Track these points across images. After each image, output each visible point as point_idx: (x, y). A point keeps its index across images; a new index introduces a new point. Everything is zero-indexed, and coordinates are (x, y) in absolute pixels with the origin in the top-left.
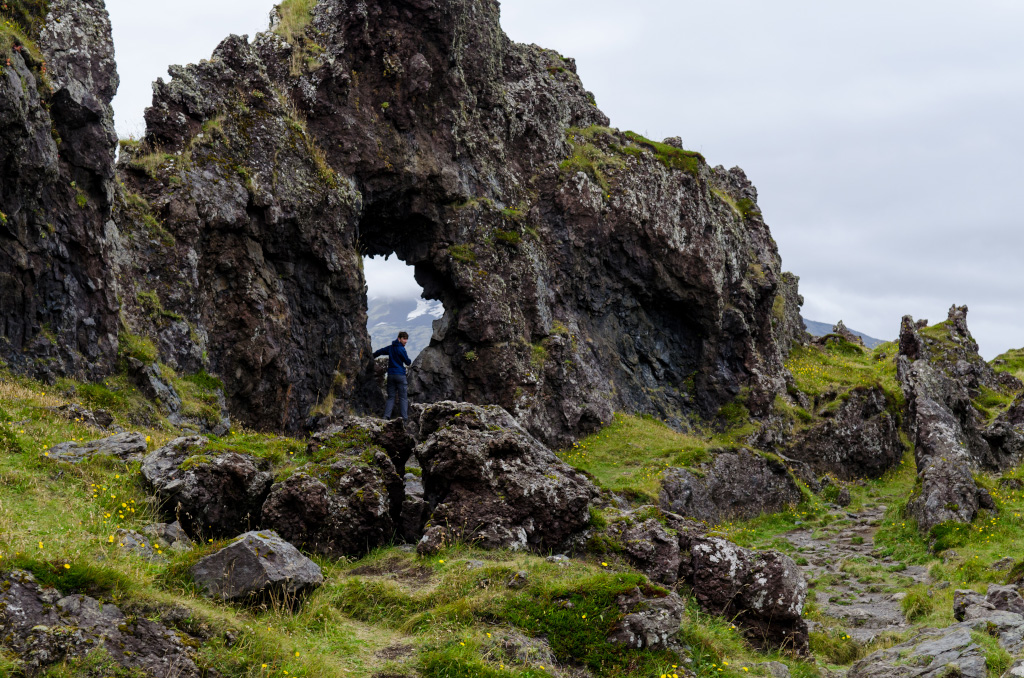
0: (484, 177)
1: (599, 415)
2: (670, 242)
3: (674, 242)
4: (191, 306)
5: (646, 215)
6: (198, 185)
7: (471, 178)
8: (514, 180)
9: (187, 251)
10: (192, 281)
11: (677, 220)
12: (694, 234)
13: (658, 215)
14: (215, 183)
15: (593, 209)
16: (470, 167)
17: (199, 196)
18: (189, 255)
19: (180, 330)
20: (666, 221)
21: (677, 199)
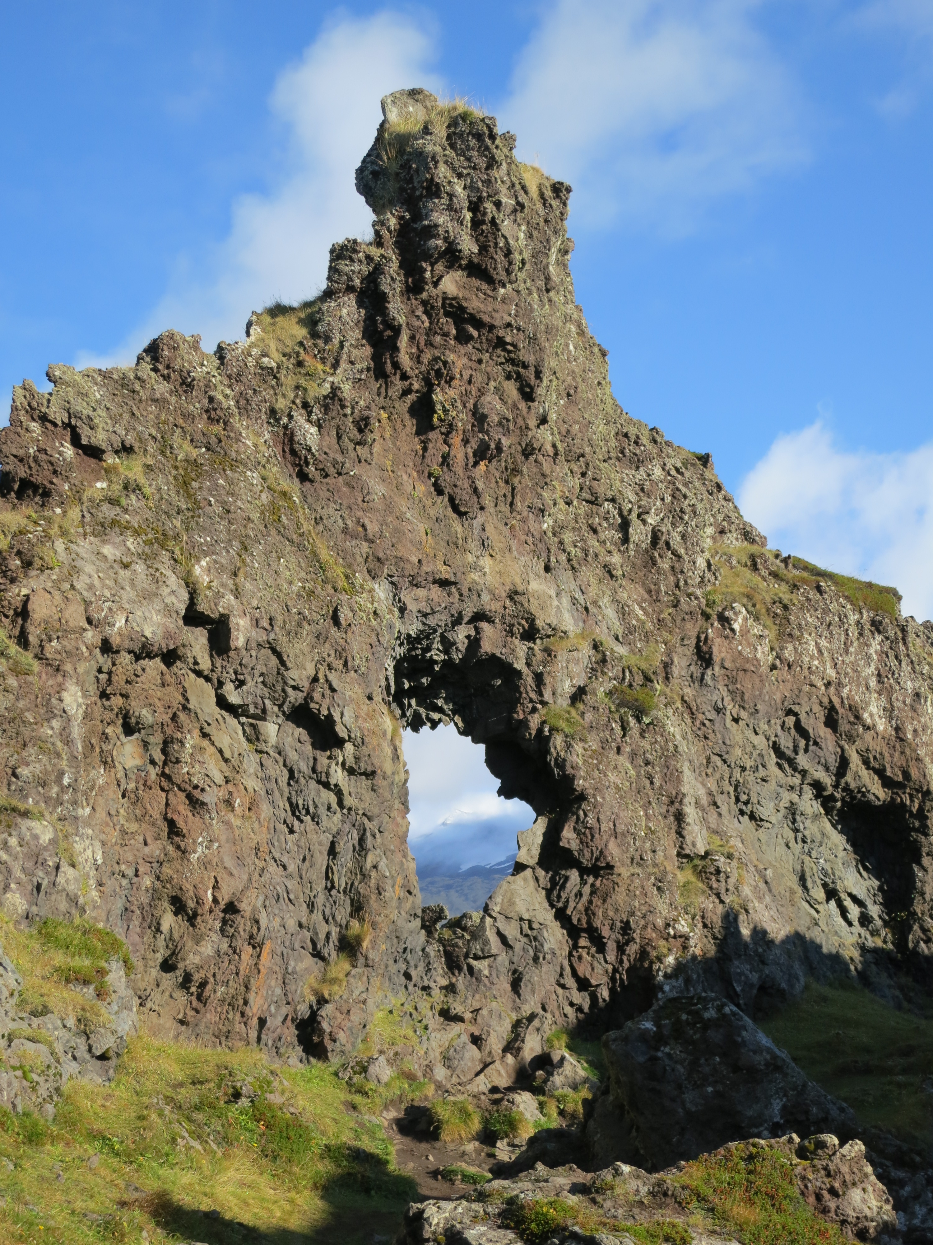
0: (595, 603)
1: (783, 985)
2: (866, 716)
3: (871, 715)
4: (63, 789)
5: (831, 673)
6: (89, 568)
7: (574, 601)
8: (640, 612)
9: (61, 688)
10: (68, 742)
11: (873, 682)
12: (897, 704)
13: (846, 674)
14: (126, 566)
15: (758, 660)
16: (573, 585)
17: (91, 587)
18: (64, 695)
19: (36, 837)
20: (858, 685)
21: (872, 651)
